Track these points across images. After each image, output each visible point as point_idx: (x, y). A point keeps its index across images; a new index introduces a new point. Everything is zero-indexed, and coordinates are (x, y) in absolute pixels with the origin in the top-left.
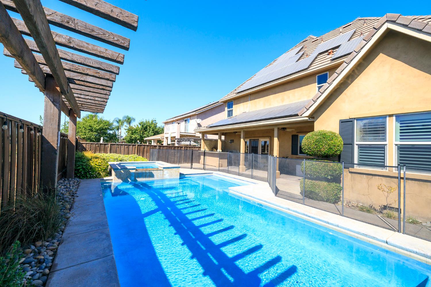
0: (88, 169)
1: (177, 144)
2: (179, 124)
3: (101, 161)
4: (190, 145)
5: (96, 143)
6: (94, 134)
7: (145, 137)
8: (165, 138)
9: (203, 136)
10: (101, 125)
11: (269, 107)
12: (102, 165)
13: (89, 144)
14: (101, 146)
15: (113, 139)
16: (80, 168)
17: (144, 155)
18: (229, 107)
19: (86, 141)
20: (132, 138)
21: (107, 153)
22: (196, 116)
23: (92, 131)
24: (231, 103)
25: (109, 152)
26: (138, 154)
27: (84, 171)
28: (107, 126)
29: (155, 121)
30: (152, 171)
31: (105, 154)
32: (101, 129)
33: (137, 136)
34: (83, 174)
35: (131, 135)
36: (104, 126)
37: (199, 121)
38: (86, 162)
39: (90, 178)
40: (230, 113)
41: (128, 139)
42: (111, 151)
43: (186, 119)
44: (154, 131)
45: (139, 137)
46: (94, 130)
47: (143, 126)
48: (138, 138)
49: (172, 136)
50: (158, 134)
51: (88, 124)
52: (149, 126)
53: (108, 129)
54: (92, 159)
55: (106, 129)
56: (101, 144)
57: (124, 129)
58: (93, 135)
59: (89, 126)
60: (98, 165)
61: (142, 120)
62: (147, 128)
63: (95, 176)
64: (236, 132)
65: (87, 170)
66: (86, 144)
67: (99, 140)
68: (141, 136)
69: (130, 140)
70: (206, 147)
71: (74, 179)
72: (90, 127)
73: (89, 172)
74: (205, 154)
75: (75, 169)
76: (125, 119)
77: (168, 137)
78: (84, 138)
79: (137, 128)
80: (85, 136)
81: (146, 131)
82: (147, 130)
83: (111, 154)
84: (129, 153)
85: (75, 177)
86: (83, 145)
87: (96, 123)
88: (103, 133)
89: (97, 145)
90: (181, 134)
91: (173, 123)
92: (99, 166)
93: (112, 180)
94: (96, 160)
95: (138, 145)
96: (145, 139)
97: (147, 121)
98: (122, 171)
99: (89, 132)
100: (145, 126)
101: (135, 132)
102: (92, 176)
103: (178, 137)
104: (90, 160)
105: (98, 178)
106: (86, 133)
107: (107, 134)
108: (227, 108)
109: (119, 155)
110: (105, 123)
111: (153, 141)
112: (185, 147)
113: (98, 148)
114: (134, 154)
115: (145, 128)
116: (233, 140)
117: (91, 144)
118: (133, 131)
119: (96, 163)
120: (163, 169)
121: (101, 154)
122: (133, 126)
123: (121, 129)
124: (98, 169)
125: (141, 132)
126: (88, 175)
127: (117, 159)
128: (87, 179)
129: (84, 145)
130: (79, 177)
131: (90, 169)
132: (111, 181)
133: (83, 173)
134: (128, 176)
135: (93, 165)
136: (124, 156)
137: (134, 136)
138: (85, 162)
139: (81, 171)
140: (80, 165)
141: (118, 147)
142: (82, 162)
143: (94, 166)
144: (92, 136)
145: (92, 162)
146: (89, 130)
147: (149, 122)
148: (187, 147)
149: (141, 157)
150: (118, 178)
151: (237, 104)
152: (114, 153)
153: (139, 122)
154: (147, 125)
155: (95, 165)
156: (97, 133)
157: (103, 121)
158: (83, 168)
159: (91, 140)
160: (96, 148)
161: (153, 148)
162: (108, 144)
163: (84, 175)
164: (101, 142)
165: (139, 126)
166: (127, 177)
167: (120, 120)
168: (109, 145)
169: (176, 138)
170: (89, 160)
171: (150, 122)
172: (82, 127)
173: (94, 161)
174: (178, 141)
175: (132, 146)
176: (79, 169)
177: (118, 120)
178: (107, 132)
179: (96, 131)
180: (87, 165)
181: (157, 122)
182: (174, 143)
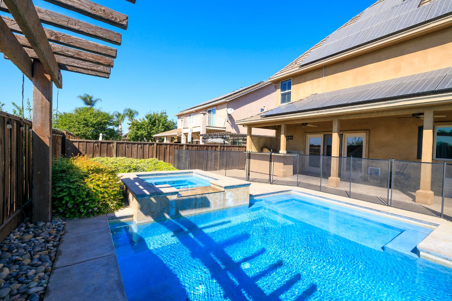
0: (80, 197)
1: (203, 142)
2: (205, 115)
3: (108, 178)
4: (224, 143)
5: (94, 141)
6: (90, 130)
7: (154, 134)
8: (182, 134)
9: (250, 131)
10: (99, 119)
11: (366, 83)
12: (110, 187)
13: (83, 142)
14: (102, 146)
15: (113, 137)
16: (64, 196)
17: (166, 158)
18: (283, 89)
19: (81, 138)
20: (138, 135)
21: (111, 156)
22: (226, 105)
23: (88, 126)
24: (287, 82)
25: (115, 156)
26: (158, 157)
27: (72, 202)
28: (106, 119)
29: (165, 114)
30: (207, 195)
31: (109, 158)
32: (99, 124)
33: (143, 132)
34: (70, 209)
35: (136, 131)
36: (103, 119)
37: (231, 111)
38: (76, 181)
39: (88, 215)
40: (286, 98)
41: (133, 136)
42: (118, 153)
43: (209, 109)
44: (164, 126)
45: (146, 134)
46: (91, 125)
47: (150, 120)
48: (144, 134)
49: (193, 131)
50: (169, 130)
51: (82, 117)
52: (158, 120)
53: (108, 123)
54: (89, 173)
55: (105, 123)
56: (102, 143)
57: (128, 124)
58: (88, 131)
59: (83, 119)
60: (102, 187)
61: (149, 113)
62: (155, 123)
63: (98, 211)
64: (307, 124)
65: (80, 200)
66: (79, 142)
67: (97, 137)
68: (148, 132)
69: (136, 137)
70: (253, 146)
71: (51, 221)
72: (85, 121)
73: (84, 202)
74: (250, 156)
75: (53, 198)
76: (126, 112)
77: (188, 133)
78: (78, 135)
79: (143, 123)
80: (79, 132)
81: (154, 126)
82: (156, 125)
83: (118, 158)
84: (145, 157)
85: (53, 215)
86: (74, 144)
87: (92, 116)
88: (101, 129)
89: (96, 145)
90: (207, 128)
91: (190, 116)
92: (105, 187)
93: (131, 216)
94: (98, 176)
95: (157, 144)
96: (154, 136)
97: (156, 114)
98: (152, 199)
99: (84, 127)
100: (153, 120)
101: (141, 128)
102: (91, 210)
103: (203, 132)
104: (86, 176)
105: (103, 213)
106: (80, 128)
107: (107, 130)
108: (280, 89)
109: (130, 159)
110: (104, 115)
111: (165, 138)
112: (221, 146)
113: (98, 149)
114: (152, 157)
115: (154, 123)
116: (292, 136)
117: (87, 142)
118: (137, 126)
119: (98, 183)
120: (223, 189)
121: (103, 158)
122: (139, 121)
123: (121, 125)
124: (102, 195)
125: (149, 128)
126: (82, 210)
127: (130, 167)
128: (80, 218)
129: (76, 145)
130: (63, 215)
131: (86, 197)
132: (131, 219)
133: (70, 206)
134: (164, 209)
135: (92, 188)
136: (138, 162)
137: (139, 133)
138: (74, 182)
139: (67, 202)
140: (65, 188)
141: (128, 147)
142: (68, 180)
143: (94, 189)
144: (88, 133)
145: (89, 180)
146: (84, 124)
147: (157, 114)
148: (224, 147)
149: (162, 161)
150: (146, 214)
151: (299, 83)
152: (122, 156)
153: (146, 115)
154: (155, 119)
155: (96, 187)
156: (94, 129)
157: (102, 113)
158: (69, 194)
159: (86, 137)
160: (94, 148)
161: (178, 147)
162: (112, 143)
163: (73, 210)
164: (100, 139)
165: (146, 119)
166: (163, 211)
167: (119, 114)
168: (115, 144)
169: (201, 133)
170: (82, 176)
171: (159, 115)
172: (75, 121)
173: (93, 177)
174: (203, 138)
175: (148, 145)
176: (62, 198)
177: (117, 114)
178: (106, 128)
179: (93, 126)
180: (78, 189)
181: (167, 114)
182: (198, 141)
